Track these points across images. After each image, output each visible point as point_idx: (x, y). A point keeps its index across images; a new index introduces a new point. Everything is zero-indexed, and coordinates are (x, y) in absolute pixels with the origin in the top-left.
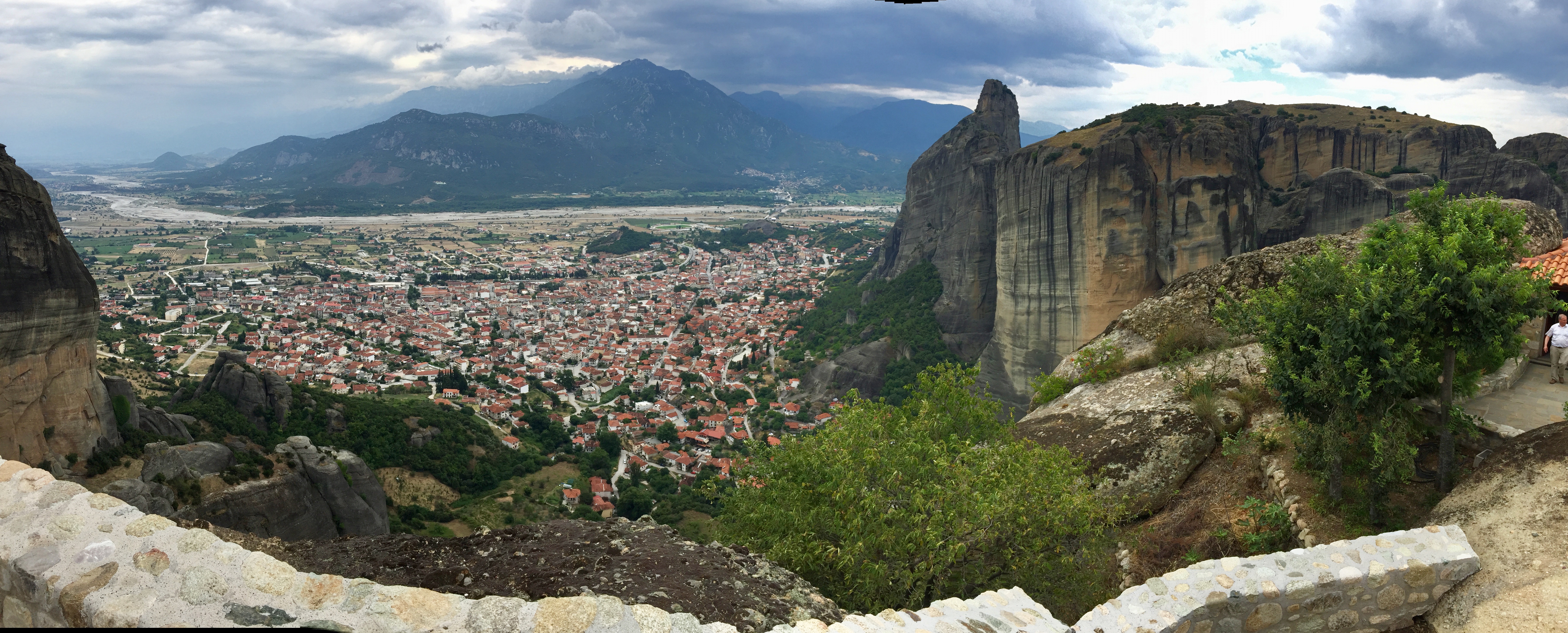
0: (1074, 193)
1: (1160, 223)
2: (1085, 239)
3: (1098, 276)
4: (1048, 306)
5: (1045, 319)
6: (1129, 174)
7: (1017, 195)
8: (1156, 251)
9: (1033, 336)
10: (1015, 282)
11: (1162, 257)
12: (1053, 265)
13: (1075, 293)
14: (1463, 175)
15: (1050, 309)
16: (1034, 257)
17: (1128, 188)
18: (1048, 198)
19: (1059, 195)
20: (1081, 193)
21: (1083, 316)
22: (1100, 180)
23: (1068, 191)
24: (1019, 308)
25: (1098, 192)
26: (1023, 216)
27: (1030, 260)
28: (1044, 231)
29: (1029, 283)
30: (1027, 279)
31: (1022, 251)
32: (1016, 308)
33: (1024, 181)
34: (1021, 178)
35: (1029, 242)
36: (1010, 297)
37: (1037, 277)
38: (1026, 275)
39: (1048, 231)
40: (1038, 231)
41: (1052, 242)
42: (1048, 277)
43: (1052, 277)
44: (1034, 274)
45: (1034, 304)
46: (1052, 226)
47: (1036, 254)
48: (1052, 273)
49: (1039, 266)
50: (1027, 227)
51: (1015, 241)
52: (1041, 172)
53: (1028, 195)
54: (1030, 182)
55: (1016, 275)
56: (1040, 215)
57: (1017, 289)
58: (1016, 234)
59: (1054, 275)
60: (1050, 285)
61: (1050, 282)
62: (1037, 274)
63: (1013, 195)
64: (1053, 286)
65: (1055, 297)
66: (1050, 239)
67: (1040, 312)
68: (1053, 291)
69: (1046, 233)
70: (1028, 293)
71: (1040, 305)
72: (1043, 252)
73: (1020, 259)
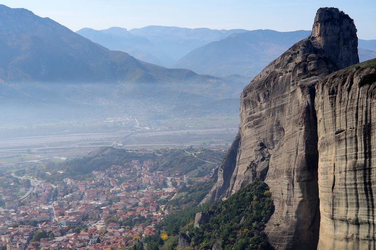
5: (364, 247)
10: (333, 205)
15: (368, 237)
16: (350, 179)
26: (339, 136)
27: (348, 182)
28: (361, 152)
29: (348, 207)
30: (344, 202)
31: (340, 173)
32: (335, 232)
33: (340, 102)
34: (338, 99)
35: (346, 163)
36: (330, 220)
37: (355, 201)
38: (344, 198)
39: (365, 153)
40: (354, 153)
41: (370, 165)
42: (366, 202)
43: (370, 202)
44: (351, 197)
45: (352, 229)
46: (370, 147)
47: (353, 176)
48: (370, 198)
49: (356, 188)
50: (344, 148)
51: (333, 162)
52: (357, 93)
53: (345, 115)
54: (346, 103)
55: (334, 197)
56: (356, 136)
57: (335, 211)
58: (334, 155)
59: (372, 200)
60: (369, 210)
61: (368, 207)
62: (354, 197)
63: (330, 115)
64: (371, 212)
65: (374, 224)
66: (368, 162)
67: (358, 239)
68: (371, 217)
69: (363, 155)
70: (346, 217)
71: (358, 232)
72: (360, 174)
73: (337, 181)
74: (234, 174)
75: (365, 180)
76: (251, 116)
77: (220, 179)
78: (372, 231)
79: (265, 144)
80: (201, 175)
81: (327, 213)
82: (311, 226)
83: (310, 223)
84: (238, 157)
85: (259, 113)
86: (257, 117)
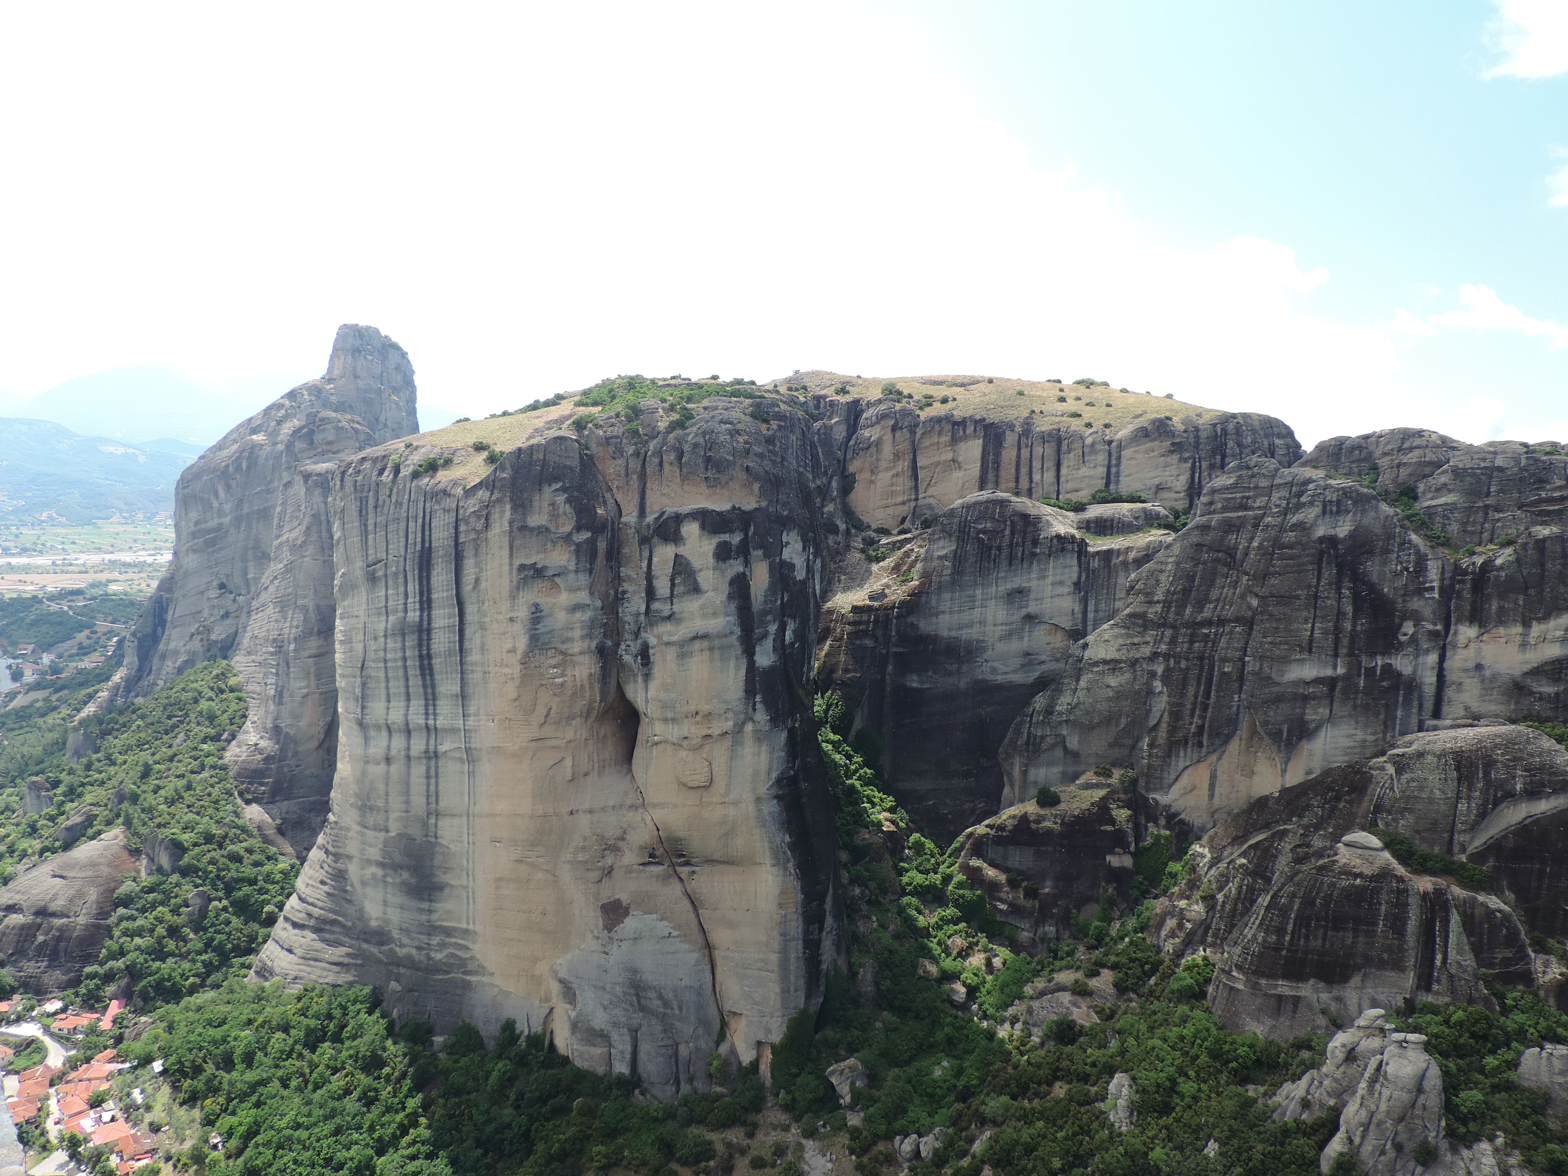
0: (467, 532)
1: (624, 592)
2: (487, 619)
3: (511, 690)
4: (423, 747)
5: (418, 771)
6: (568, 501)
7: (365, 533)
8: (617, 645)
9: (396, 804)
10: (363, 700)
11: (627, 658)
12: (431, 669)
13: (471, 722)
14: (1225, 509)
15: (426, 752)
16: (394, 650)
17: (567, 528)
18: (419, 540)
19: (441, 536)
20: (478, 532)
21: (486, 768)
22: (514, 509)
23: (456, 528)
24: (371, 751)
25: (511, 532)
26: (374, 571)
27: (389, 656)
28: (413, 601)
29: (389, 701)
30: (383, 692)
31: (376, 639)
32: (365, 750)
33: (376, 507)
34: (371, 502)
35: (387, 621)
36: (356, 727)
37: (402, 690)
38: (383, 685)
39: (421, 602)
40: (402, 601)
41: (429, 624)
42: (421, 690)
43: (429, 690)
44: (396, 683)
45: (398, 743)
46: (429, 592)
47: (399, 645)
48: (428, 682)
49: (405, 667)
50: (383, 593)
51: (362, 620)
52: (407, 491)
53: (384, 533)
54: (386, 508)
55: (364, 684)
56: (405, 570)
57: (366, 711)
58: (364, 606)
59: (433, 686)
60: (426, 706)
61: (426, 699)
62: (402, 683)
63: (356, 532)
64: (431, 708)
65: (436, 729)
66: (425, 618)
67: (408, 758)
68: (431, 717)
69: (417, 606)
70: (387, 720)
71: (409, 745)
72: (411, 641)
73: (371, 655)
74: (161, 647)
75: (420, 651)
76: (198, 527)
77: (131, 659)
78: (432, 742)
79: (230, 586)
80: (84, 651)
81: (351, 716)
82: (324, 740)
83: (322, 737)
84: (170, 613)
85: (216, 521)
86: (210, 531)
